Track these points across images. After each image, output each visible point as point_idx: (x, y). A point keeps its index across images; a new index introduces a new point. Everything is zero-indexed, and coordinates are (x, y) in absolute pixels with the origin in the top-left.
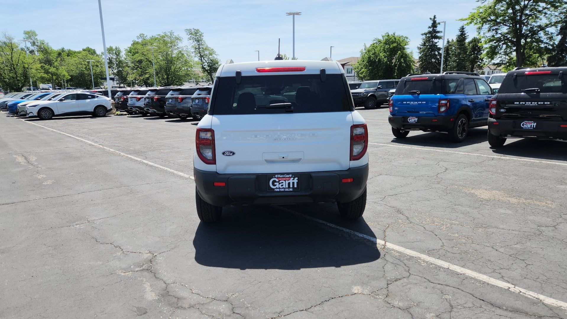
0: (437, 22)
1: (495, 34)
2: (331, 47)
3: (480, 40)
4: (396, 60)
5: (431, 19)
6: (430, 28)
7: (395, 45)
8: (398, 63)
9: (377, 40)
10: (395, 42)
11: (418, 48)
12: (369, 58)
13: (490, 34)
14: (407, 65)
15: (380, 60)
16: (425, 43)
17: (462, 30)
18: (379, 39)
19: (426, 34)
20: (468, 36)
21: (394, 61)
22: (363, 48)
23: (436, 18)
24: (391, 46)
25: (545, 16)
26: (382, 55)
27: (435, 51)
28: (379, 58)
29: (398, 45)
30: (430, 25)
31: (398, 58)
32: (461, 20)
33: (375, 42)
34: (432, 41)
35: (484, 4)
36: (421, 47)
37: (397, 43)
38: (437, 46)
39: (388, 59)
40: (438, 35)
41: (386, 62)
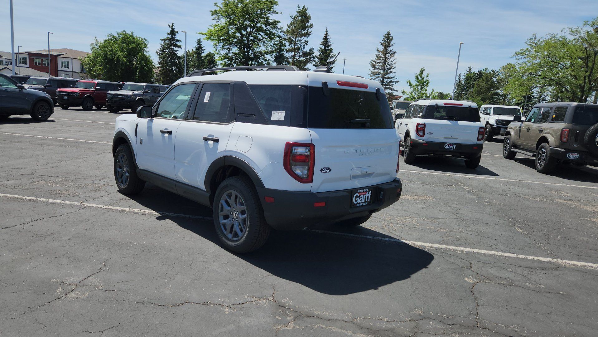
0: (175, 30)
1: (228, 53)
2: (49, 33)
3: (214, 55)
4: (137, 62)
5: (169, 26)
6: (169, 35)
7: (134, 45)
8: (140, 66)
9: (112, 36)
10: (134, 42)
11: (157, 52)
12: (106, 54)
13: (224, 52)
14: (149, 69)
15: (118, 59)
16: (164, 49)
17: (199, 42)
18: (113, 36)
19: (164, 40)
20: (205, 50)
21: (134, 62)
22: (94, 42)
23: (174, 26)
24: (130, 46)
25: (263, 44)
26: (120, 54)
27: (175, 59)
28: (118, 58)
29: (137, 46)
30: (169, 32)
31: (139, 59)
32: (201, 34)
33: (109, 38)
34: (172, 49)
35: (218, 23)
36: (160, 52)
37: (136, 44)
38: (176, 54)
39: (127, 59)
40: (178, 43)
41: (126, 63)
